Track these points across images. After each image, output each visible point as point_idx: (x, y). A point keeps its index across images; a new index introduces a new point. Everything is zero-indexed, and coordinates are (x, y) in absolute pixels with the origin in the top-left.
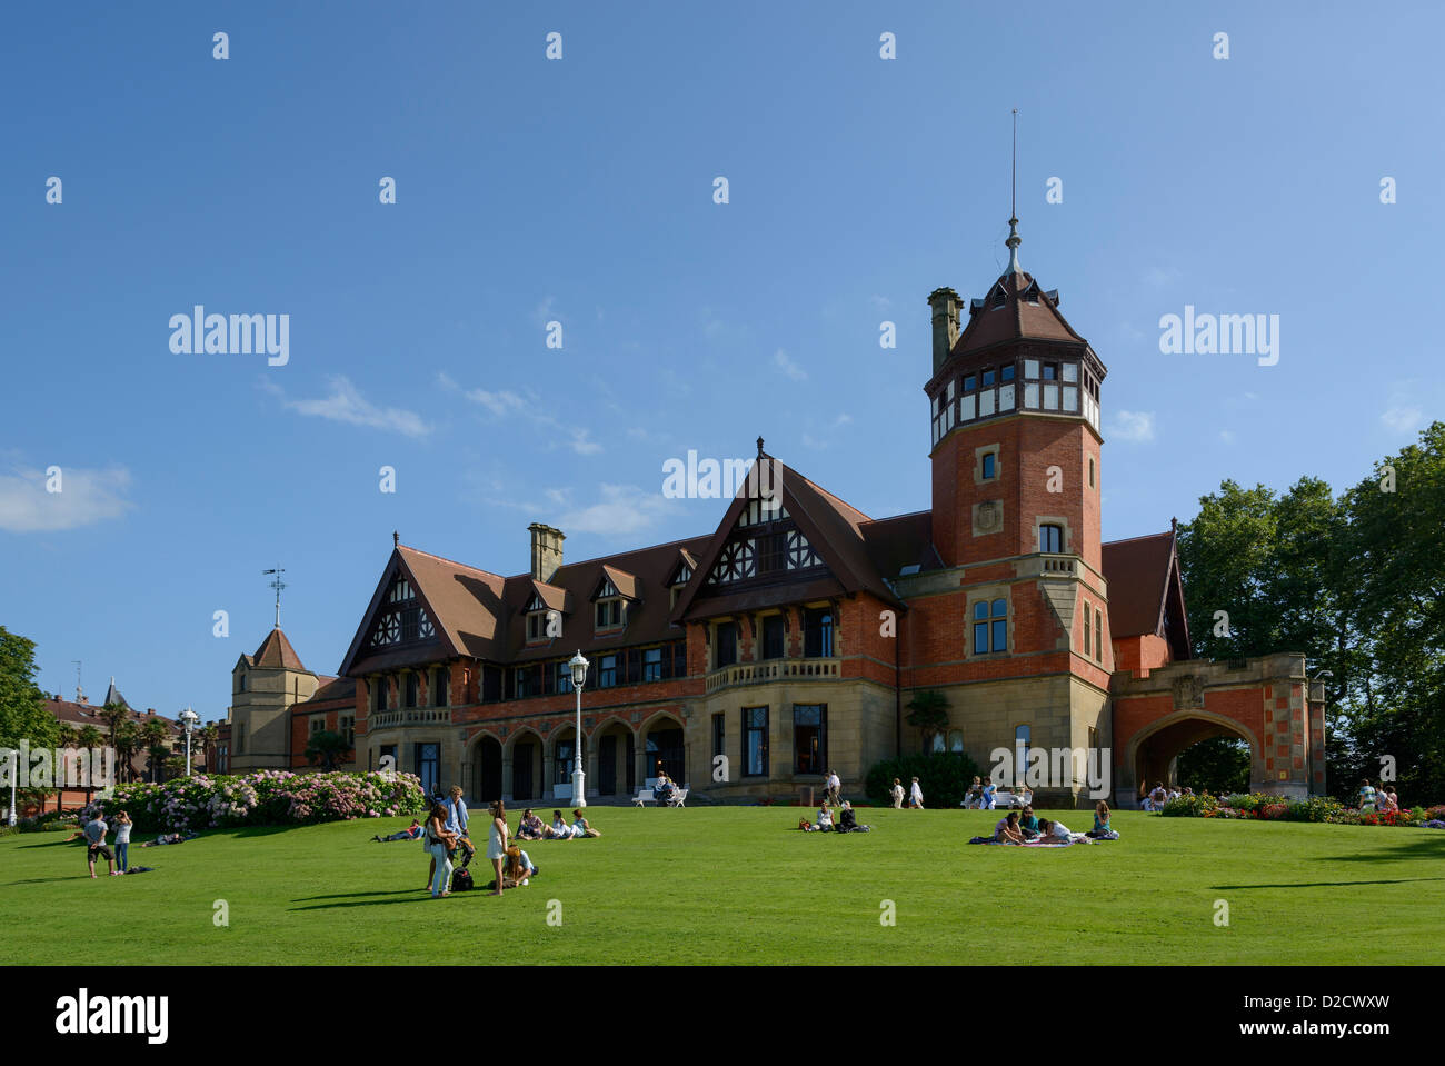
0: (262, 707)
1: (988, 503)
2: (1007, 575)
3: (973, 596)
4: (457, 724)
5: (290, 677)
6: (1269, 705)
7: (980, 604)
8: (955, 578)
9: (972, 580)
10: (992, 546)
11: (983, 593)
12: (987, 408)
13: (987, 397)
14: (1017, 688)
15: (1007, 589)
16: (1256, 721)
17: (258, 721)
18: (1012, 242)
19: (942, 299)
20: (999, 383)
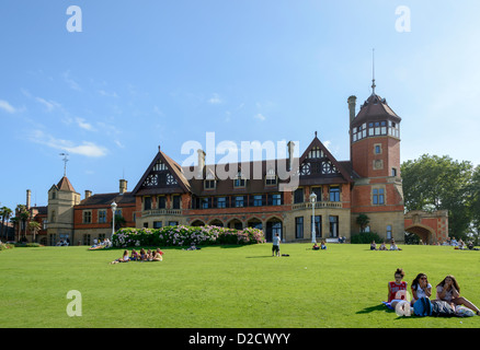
0: (63, 205)
1: (378, 160)
2: (385, 182)
3: (373, 187)
4: (184, 215)
5: (73, 195)
6: (439, 223)
7: (376, 189)
8: (367, 181)
9: (373, 182)
10: (379, 173)
11: (378, 186)
12: (378, 133)
13: (378, 130)
14: (388, 214)
15: (384, 186)
16: (435, 228)
17: (61, 210)
18: (373, 86)
19: (352, 99)
20: (380, 126)
